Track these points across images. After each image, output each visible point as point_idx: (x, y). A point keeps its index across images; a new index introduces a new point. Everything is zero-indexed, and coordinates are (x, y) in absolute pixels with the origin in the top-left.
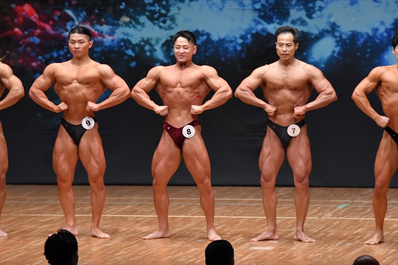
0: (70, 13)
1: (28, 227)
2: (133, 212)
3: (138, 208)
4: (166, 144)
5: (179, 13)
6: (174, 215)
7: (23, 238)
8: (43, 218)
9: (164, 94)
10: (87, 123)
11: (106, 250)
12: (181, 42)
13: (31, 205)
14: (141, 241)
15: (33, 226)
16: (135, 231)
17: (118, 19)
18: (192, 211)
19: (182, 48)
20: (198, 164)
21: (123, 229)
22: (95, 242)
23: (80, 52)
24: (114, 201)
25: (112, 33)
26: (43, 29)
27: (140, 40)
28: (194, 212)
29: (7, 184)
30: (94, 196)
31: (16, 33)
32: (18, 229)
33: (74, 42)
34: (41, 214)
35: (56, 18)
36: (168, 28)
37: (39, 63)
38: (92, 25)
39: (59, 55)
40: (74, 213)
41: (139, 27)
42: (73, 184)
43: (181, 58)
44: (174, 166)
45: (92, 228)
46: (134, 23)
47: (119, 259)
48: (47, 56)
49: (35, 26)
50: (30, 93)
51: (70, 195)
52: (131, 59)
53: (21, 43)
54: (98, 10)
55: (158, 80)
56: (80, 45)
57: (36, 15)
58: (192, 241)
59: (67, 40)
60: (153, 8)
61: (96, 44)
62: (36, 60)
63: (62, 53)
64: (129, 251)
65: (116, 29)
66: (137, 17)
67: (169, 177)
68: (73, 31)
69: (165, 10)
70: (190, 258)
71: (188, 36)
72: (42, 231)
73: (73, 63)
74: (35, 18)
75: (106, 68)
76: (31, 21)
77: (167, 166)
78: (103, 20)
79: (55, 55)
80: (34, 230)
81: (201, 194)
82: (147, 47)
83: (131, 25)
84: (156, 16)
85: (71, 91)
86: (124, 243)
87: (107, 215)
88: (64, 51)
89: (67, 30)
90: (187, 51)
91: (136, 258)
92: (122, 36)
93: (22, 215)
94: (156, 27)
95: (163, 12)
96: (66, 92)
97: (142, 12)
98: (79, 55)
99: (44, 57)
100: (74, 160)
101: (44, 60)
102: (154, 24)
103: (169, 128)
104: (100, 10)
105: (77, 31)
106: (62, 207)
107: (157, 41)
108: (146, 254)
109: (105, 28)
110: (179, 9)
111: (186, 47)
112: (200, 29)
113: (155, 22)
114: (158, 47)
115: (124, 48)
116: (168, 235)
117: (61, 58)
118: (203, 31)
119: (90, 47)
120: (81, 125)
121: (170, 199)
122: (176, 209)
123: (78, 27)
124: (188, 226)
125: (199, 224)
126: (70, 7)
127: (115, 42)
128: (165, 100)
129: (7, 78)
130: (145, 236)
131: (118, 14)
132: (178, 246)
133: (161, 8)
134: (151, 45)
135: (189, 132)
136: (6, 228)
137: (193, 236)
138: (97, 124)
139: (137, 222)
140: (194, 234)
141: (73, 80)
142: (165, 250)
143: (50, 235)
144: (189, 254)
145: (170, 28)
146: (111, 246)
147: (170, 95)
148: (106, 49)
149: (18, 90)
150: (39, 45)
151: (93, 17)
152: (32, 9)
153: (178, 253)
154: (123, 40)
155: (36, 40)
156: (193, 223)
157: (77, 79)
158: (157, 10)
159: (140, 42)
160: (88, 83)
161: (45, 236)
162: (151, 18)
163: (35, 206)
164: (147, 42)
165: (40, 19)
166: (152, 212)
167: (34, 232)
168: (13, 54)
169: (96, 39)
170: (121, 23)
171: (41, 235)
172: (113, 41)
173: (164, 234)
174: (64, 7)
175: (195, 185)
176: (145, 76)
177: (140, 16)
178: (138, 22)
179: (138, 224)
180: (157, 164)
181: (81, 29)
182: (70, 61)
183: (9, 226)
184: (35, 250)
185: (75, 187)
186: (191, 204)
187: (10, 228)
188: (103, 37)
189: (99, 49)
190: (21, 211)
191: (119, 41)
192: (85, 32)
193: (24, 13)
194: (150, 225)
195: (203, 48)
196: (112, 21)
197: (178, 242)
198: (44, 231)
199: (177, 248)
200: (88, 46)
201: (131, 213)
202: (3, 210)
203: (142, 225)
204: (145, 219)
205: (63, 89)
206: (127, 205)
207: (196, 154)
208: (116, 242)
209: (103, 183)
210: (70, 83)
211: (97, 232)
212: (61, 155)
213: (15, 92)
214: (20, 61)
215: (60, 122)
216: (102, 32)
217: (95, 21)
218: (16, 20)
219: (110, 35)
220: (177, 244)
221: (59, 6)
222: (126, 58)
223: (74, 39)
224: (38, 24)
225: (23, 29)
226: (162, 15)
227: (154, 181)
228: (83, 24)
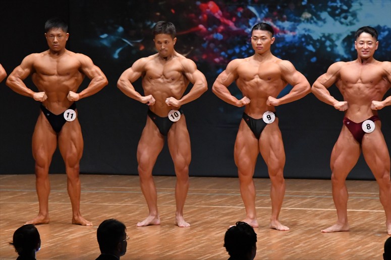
0: (253, 9)
1: (210, 218)
2: (312, 205)
3: (317, 202)
4: (345, 139)
5: (360, 9)
6: (353, 209)
7: (205, 229)
8: (224, 209)
9: (344, 89)
10: (268, 118)
11: (285, 243)
12: (365, 38)
13: (212, 197)
14: (319, 234)
15: (214, 217)
16: (314, 224)
17: (300, 15)
18: (372, 205)
19: (366, 44)
20: (378, 160)
21: (302, 222)
22: (275, 234)
23: (262, 48)
24: (293, 194)
25: (293, 29)
26: (226, 25)
27: (321, 35)
28: (373, 206)
29: (190, 176)
30: (274, 189)
31: (201, 29)
32: (201, 220)
33: (256, 38)
34: (222, 206)
35: (239, 15)
36: (349, 24)
37: (222, 58)
38: (274, 21)
39: (241, 51)
40: (255, 205)
41: (320, 23)
42: (254, 177)
43: (365, 54)
44: (353, 160)
45: (271, 220)
46: (315, 19)
47: (298, 251)
48: (230, 52)
49: (219, 22)
50: (213, 88)
51: (251, 187)
52: (312, 54)
53: (205, 39)
54: (280, 6)
55: (338, 76)
56: (262, 41)
57: (220, 12)
58: (371, 235)
59: (249, 36)
60: (334, 4)
61: (278, 40)
62: (218, 56)
63: (244, 49)
64: (308, 243)
65: (298, 25)
66: (319, 13)
67: (348, 171)
68: (255, 28)
69: (347, 6)
70: (369, 252)
71: (372, 31)
72: (223, 222)
73: (255, 59)
74: (219, 14)
75: (287, 64)
76: (215, 18)
77: (345, 161)
78: (285, 16)
79: (237, 50)
80: (215, 221)
81: (381, 189)
82: (328, 43)
83: (312, 21)
84: (337, 12)
85: (252, 87)
86: (303, 236)
87: (286, 208)
88: (246, 47)
89: (249, 27)
90: (371, 46)
91: (315, 251)
92: (303, 32)
93: (204, 206)
94: (338, 23)
95: (345, 8)
96: (248, 88)
97: (324, 9)
98: (261, 51)
99: (226, 53)
100: (255, 153)
101: (227, 56)
102: (336, 20)
103: (348, 123)
104: (282, 7)
105: (259, 28)
106: (243, 200)
107: (338, 36)
108: (326, 247)
109: (287, 24)
110: (361, 5)
111: (370, 43)
112: (382, 25)
113: (337, 18)
114: (339, 43)
115: (304, 44)
116: (347, 229)
117: (243, 53)
118: (385, 26)
119: (272, 42)
120: (262, 119)
121: (349, 193)
122: (355, 203)
123: (260, 24)
124: (366, 220)
125: (378, 219)
126: (253, 3)
127: (296, 38)
128: (345, 96)
129: (192, 73)
130: (324, 229)
131: (300, 10)
132: (357, 239)
133: (342, 4)
134: (331, 40)
135: (368, 126)
136: (189, 218)
137: (372, 231)
138: (277, 118)
139: (317, 215)
140: (373, 228)
141: (255, 75)
142: (344, 244)
143: (231, 226)
144: (368, 248)
145: (351, 24)
146: (290, 238)
147: (350, 91)
148: (287, 45)
149: (201, 84)
150: (222, 42)
151: (275, 13)
152: (216, 6)
153: (358, 247)
154: (304, 36)
155: (220, 36)
156: (372, 218)
157: (258, 74)
158: (338, 6)
159: (321, 38)
160: (269, 79)
161: (225, 227)
162: (333, 15)
163: (216, 198)
164: (328, 38)
165: (224, 16)
166: (331, 205)
167: (216, 223)
168: (197, 50)
169: (277, 35)
170: (303, 19)
171: (222, 226)
172: (294, 36)
173: (343, 227)
174: (247, 4)
175: (375, 180)
176: (325, 71)
177: (321, 12)
178: (319, 18)
179: (317, 218)
180: (336, 158)
181: (264, 26)
182: (252, 57)
183: (192, 217)
184: (216, 241)
185: (255, 180)
186: (370, 198)
187: (193, 218)
188: (285, 33)
189: (281, 45)
190: (203, 202)
191: (300, 36)
192: (268, 28)
193: (208, 10)
194: (329, 219)
195: (385, 43)
196: (294, 17)
197: (358, 236)
198: (225, 222)
199: (356, 242)
200: (270, 42)
201: (310, 207)
202: (187, 201)
203: (321, 219)
204: (324, 212)
205: (246, 85)
206: (306, 198)
207: (375, 149)
208: (295, 234)
209: (282, 176)
210: (253, 79)
211: (276, 224)
212: (242, 149)
213: (199, 86)
214: (204, 57)
215: (241, 116)
216: (284, 28)
217: (277, 18)
218: (200, 17)
219: (292, 31)
220: (357, 238)
221: (242, 3)
222: (306, 53)
223: (257, 35)
224: (222, 20)
225: (207, 25)
226: (343, 11)
227: (333, 175)
228: (265, 21)
